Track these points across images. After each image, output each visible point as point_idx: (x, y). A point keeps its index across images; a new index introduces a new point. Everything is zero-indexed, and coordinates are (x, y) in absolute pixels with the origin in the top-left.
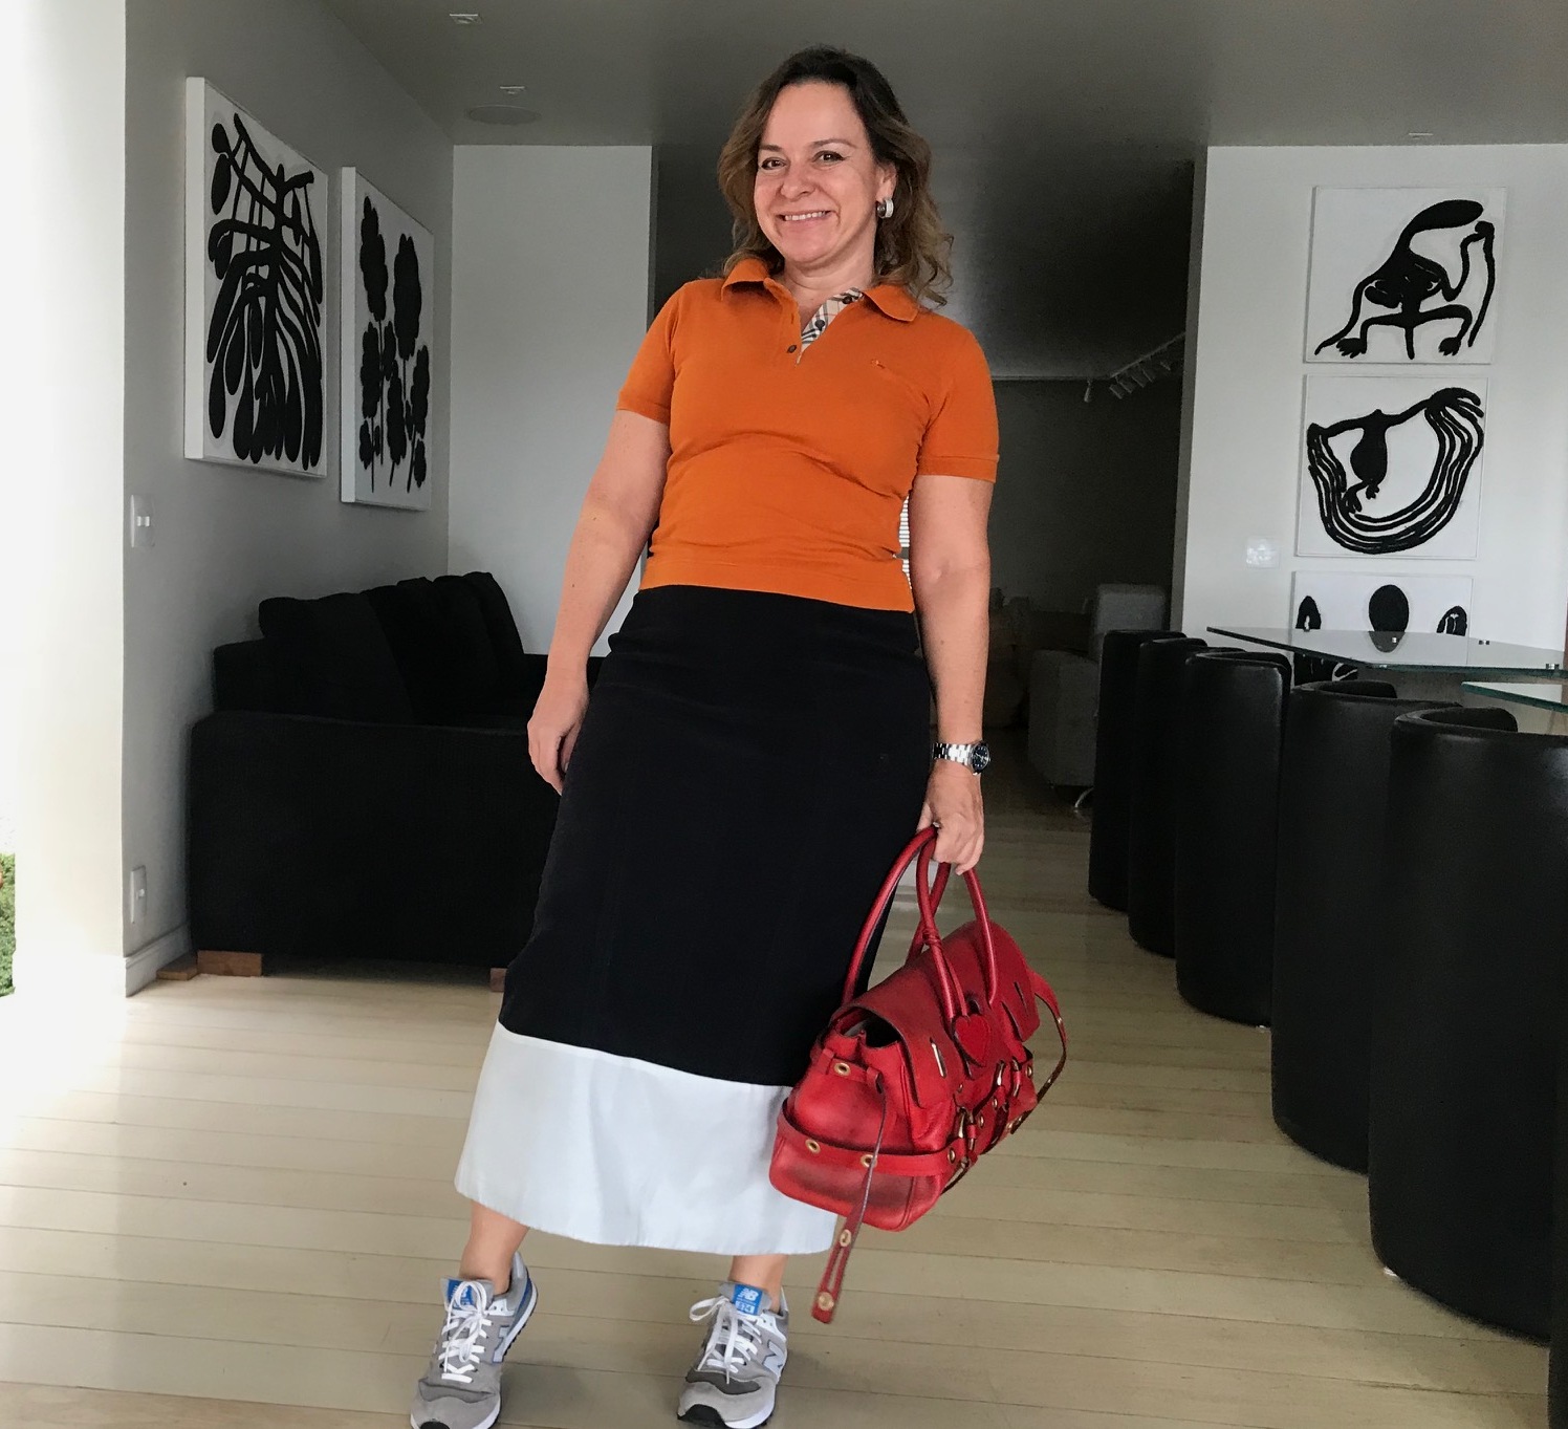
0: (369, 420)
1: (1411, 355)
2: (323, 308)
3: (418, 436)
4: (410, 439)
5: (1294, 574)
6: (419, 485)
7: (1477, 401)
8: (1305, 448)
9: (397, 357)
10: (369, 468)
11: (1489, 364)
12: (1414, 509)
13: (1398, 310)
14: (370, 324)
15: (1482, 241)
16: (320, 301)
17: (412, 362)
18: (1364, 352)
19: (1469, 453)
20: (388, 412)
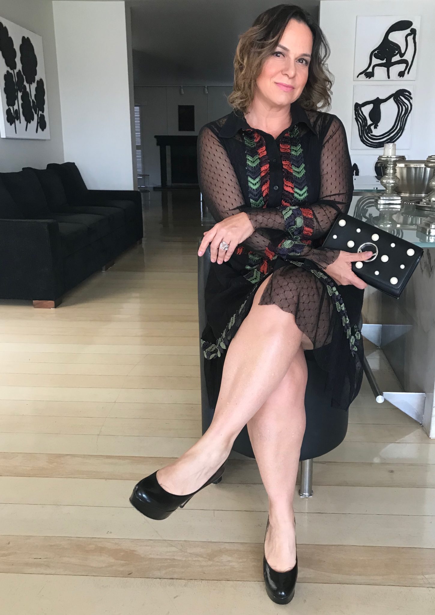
0: (11, 108)
1: (389, 77)
3: (40, 113)
4: (36, 113)
6: (43, 130)
7: (410, 93)
8: (353, 112)
9: (25, 83)
10: (13, 125)
11: (415, 80)
12: (389, 132)
13: (384, 61)
14: (8, 72)
15: (412, 36)
17: (34, 86)
18: (373, 76)
19: (408, 112)
20: (22, 104)
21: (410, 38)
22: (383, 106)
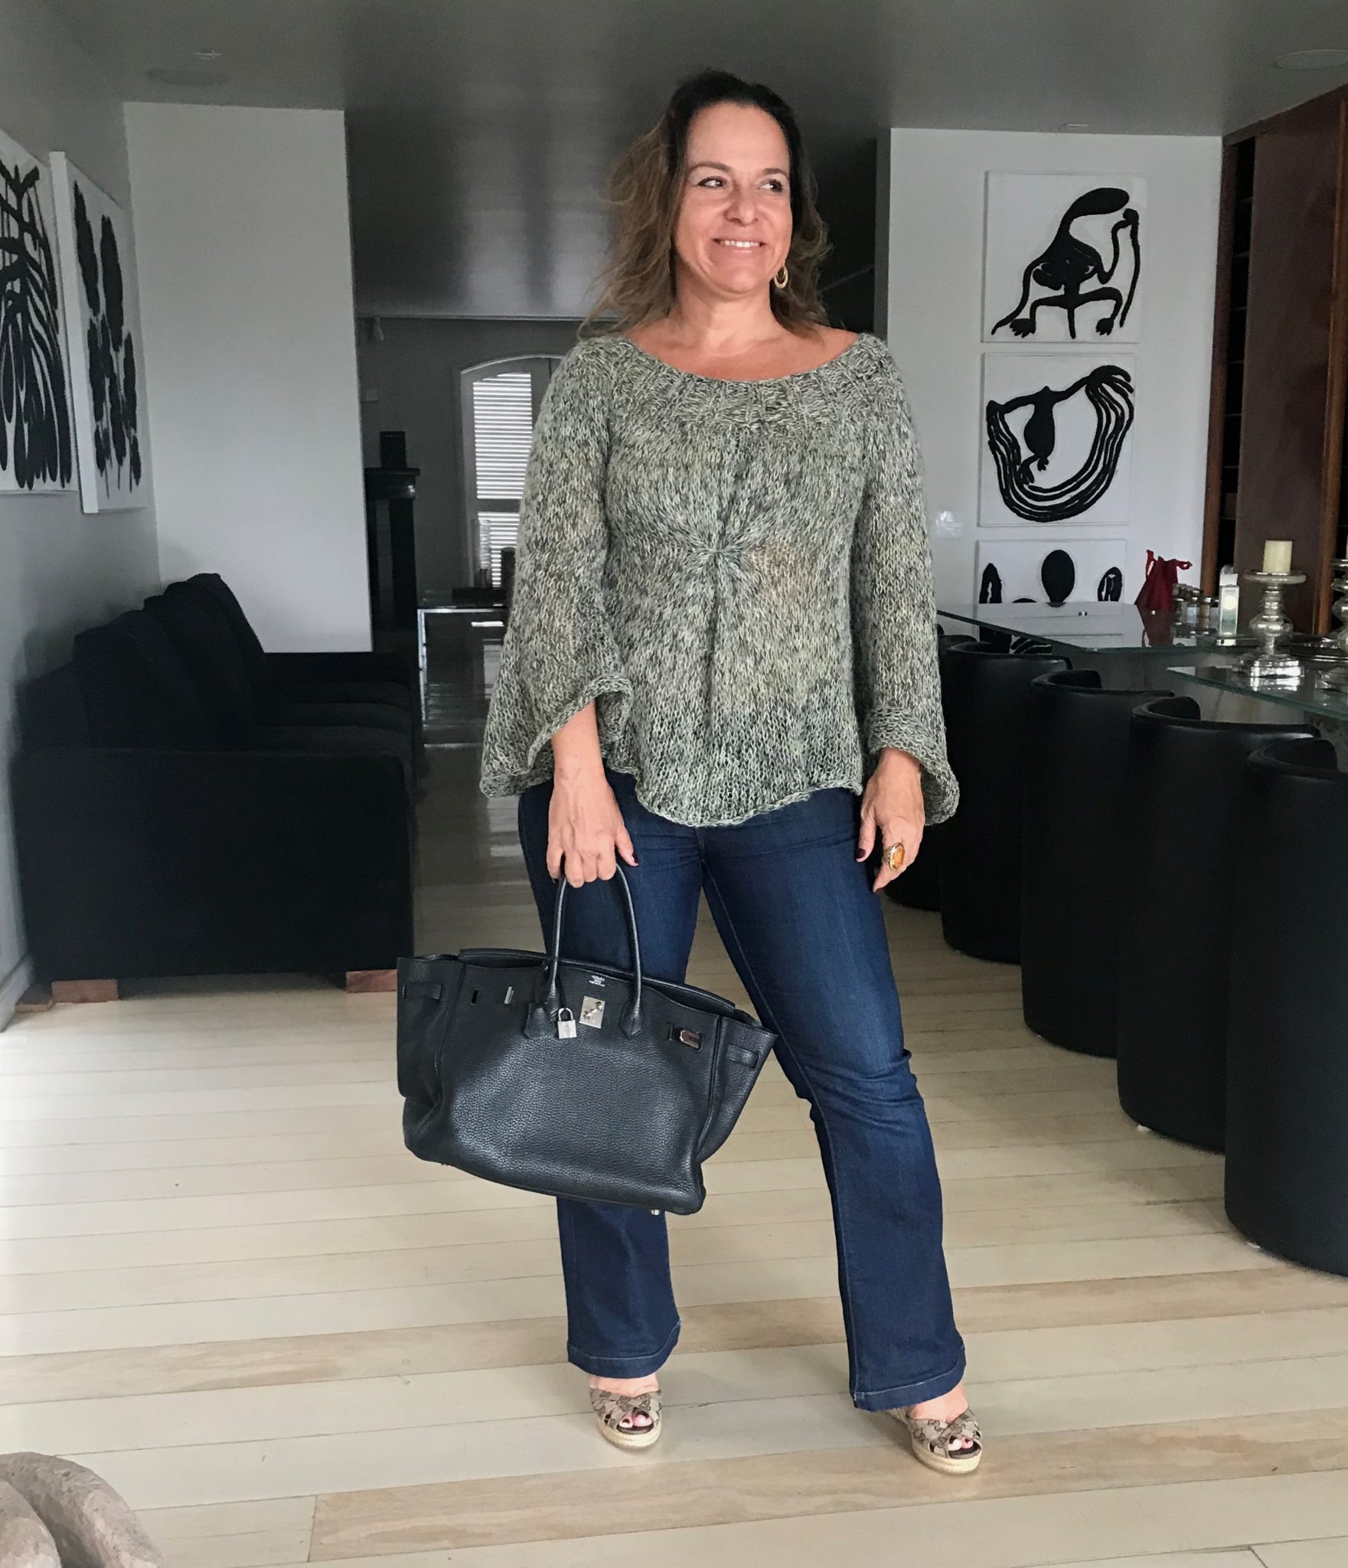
0: (99, 423)
1: (1073, 334)
2: (59, 313)
3: (132, 431)
4: (127, 435)
5: (977, 544)
6: (137, 483)
7: (1127, 377)
8: (985, 424)
9: (112, 349)
10: (104, 474)
13: (1061, 292)
14: (91, 322)
15: (1129, 228)
16: (56, 307)
17: (122, 354)
18: (1033, 332)
19: (1123, 425)
20: (111, 410)
22: (1059, 411)
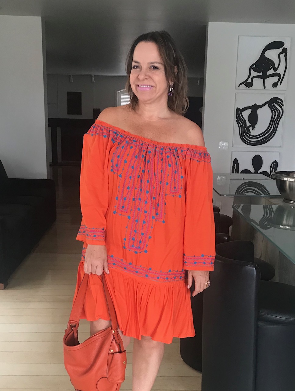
1: (265, 87)
5: (232, 152)
7: (282, 102)
8: (235, 115)
11: (286, 90)
12: (265, 133)
13: (261, 74)
15: (285, 54)
19: (280, 116)
21: (282, 56)
22: (259, 111)
